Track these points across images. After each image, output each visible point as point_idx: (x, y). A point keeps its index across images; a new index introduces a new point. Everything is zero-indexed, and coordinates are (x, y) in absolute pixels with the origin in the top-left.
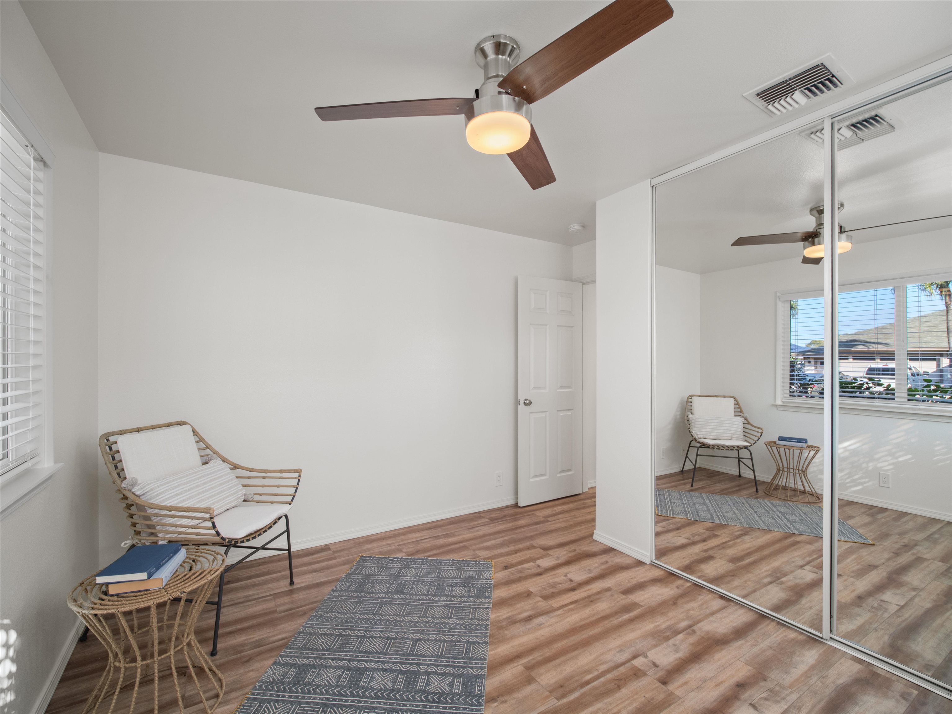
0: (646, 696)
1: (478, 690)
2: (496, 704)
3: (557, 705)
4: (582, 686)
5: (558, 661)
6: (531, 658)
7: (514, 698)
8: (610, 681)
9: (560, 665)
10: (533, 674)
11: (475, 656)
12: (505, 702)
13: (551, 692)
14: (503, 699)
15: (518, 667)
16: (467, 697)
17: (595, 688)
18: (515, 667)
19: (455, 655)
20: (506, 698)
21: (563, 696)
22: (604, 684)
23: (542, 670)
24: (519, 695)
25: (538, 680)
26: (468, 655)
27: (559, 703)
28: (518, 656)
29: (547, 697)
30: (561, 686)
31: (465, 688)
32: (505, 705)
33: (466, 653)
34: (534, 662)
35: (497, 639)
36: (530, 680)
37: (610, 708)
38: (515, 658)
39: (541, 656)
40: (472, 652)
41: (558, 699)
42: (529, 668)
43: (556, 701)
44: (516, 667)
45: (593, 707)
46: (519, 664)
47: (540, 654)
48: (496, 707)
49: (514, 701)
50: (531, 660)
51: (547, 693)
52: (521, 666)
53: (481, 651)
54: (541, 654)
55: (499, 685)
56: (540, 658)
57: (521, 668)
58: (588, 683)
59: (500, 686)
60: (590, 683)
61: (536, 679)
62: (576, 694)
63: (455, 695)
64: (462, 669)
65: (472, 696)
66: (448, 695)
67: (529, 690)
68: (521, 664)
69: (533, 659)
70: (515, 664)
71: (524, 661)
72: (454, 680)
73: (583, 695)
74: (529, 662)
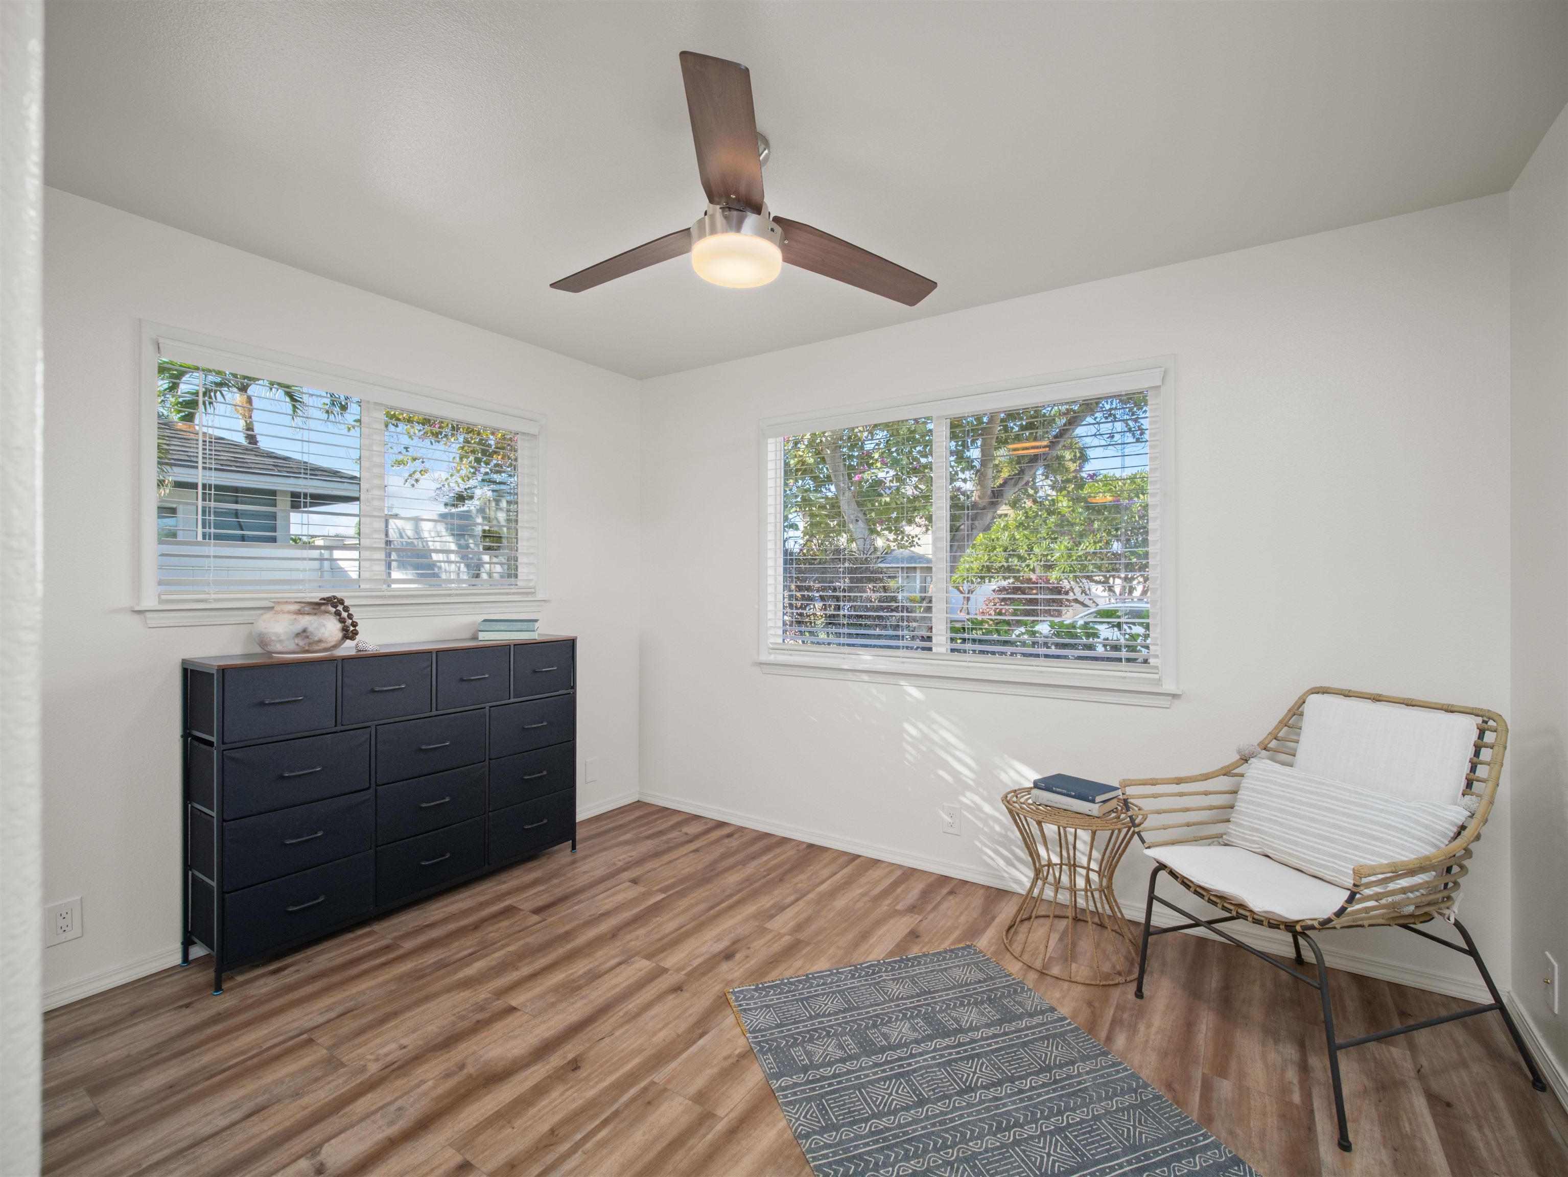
0: (510, 1130)
1: (769, 1059)
2: (737, 1052)
3: (654, 1075)
4: (616, 1114)
5: (658, 1147)
6: (709, 1137)
7: (715, 1065)
8: (566, 1137)
9: (655, 1140)
10: (698, 1109)
11: (806, 1106)
12: (726, 1058)
13: (665, 1090)
14: (730, 1061)
15: (725, 1113)
16: (778, 1047)
17: (593, 1117)
18: (731, 1110)
19: (838, 1098)
20: (726, 1064)
21: (645, 1090)
22: (576, 1130)
23: (684, 1121)
24: (710, 1072)
25: (687, 1101)
26: (819, 1105)
27: (651, 1078)
28: (733, 1132)
29: (669, 1081)
30: (649, 1103)
31: (787, 1056)
32: (725, 1054)
33: (823, 1105)
34: (703, 1131)
35: (788, 1157)
36: (700, 1097)
37: (575, 1095)
38: (738, 1127)
39: (692, 1148)
40: (814, 1112)
41: (653, 1083)
42: (706, 1117)
43: (656, 1080)
44: (730, 1112)
45: (601, 1088)
46: (726, 1118)
47: (695, 1151)
48: (736, 1049)
49: (715, 1062)
50: (707, 1134)
51: (669, 1087)
52: (722, 1115)
53: (801, 1119)
54: (692, 1153)
55: (744, 1075)
56: (692, 1142)
57: (721, 1112)
58: (605, 1123)
59: (741, 1075)
60: (602, 1122)
61: (691, 1102)
62: (625, 1098)
63: (795, 1044)
64: (810, 1078)
65: (772, 1050)
66: (803, 1041)
67: (699, 1083)
68: (723, 1119)
69: (704, 1136)
70: (733, 1115)
71: (720, 1127)
72: (811, 1061)
73: (615, 1100)
74: (711, 1128)
